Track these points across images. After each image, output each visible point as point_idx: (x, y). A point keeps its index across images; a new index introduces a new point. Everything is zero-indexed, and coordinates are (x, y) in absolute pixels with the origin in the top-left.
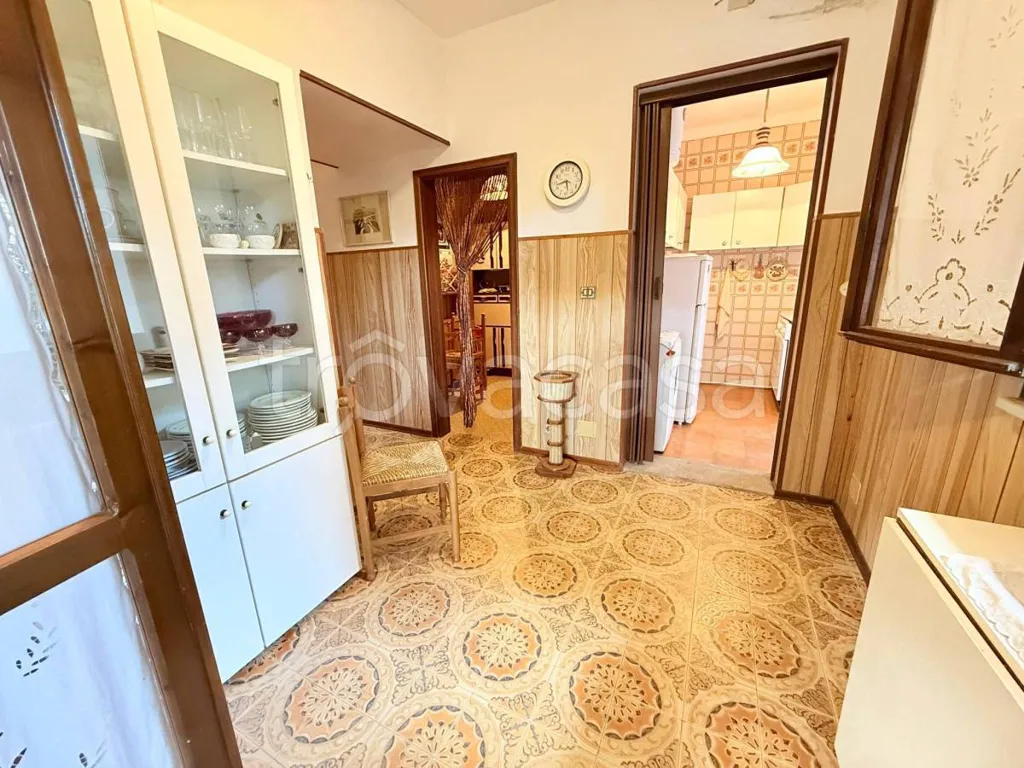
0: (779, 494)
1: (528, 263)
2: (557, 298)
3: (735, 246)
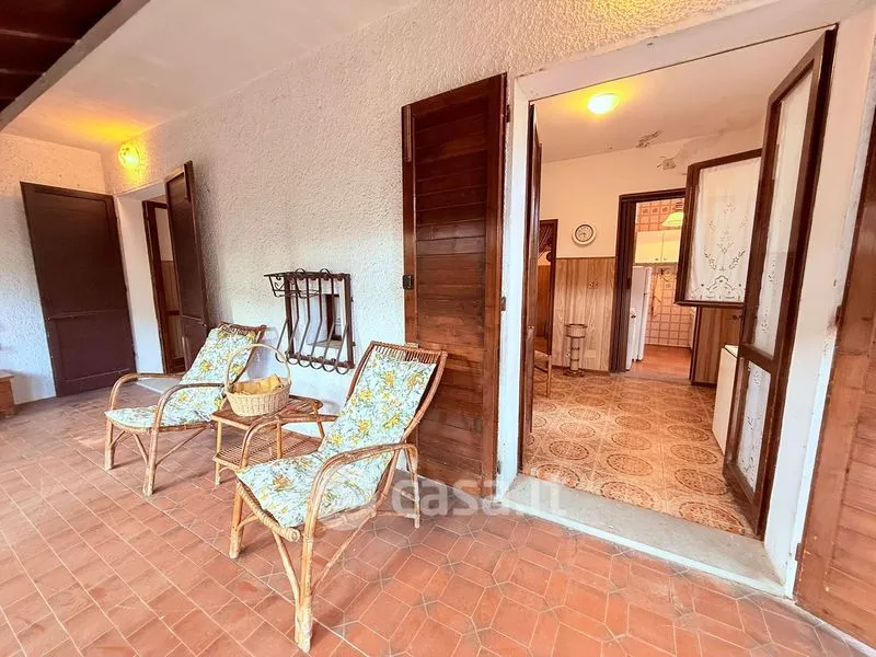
0: (694, 384)
1: (562, 269)
2: (576, 288)
3: (663, 261)
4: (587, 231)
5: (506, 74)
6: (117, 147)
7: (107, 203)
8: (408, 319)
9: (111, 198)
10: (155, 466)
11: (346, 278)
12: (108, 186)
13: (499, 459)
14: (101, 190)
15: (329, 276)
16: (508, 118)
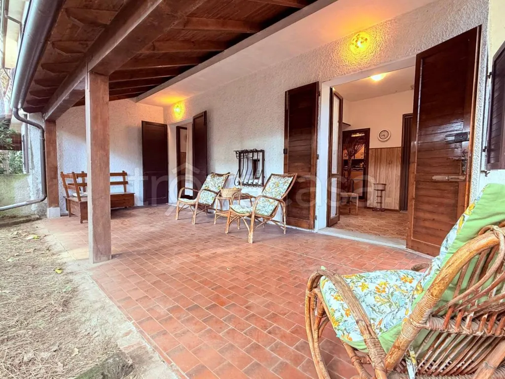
1: (372, 155)
2: (380, 164)
4: (386, 134)
5: (318, 82)
6: (173, 105)
7: (165, 127)
8: (285, 165)
9: (166, 125)
10: (197, 214)
11: (263, 151)
12: (165, 120)
13: (316, 215)
14: (162, 122)
15: (257, 151)
16: (319, 95)
